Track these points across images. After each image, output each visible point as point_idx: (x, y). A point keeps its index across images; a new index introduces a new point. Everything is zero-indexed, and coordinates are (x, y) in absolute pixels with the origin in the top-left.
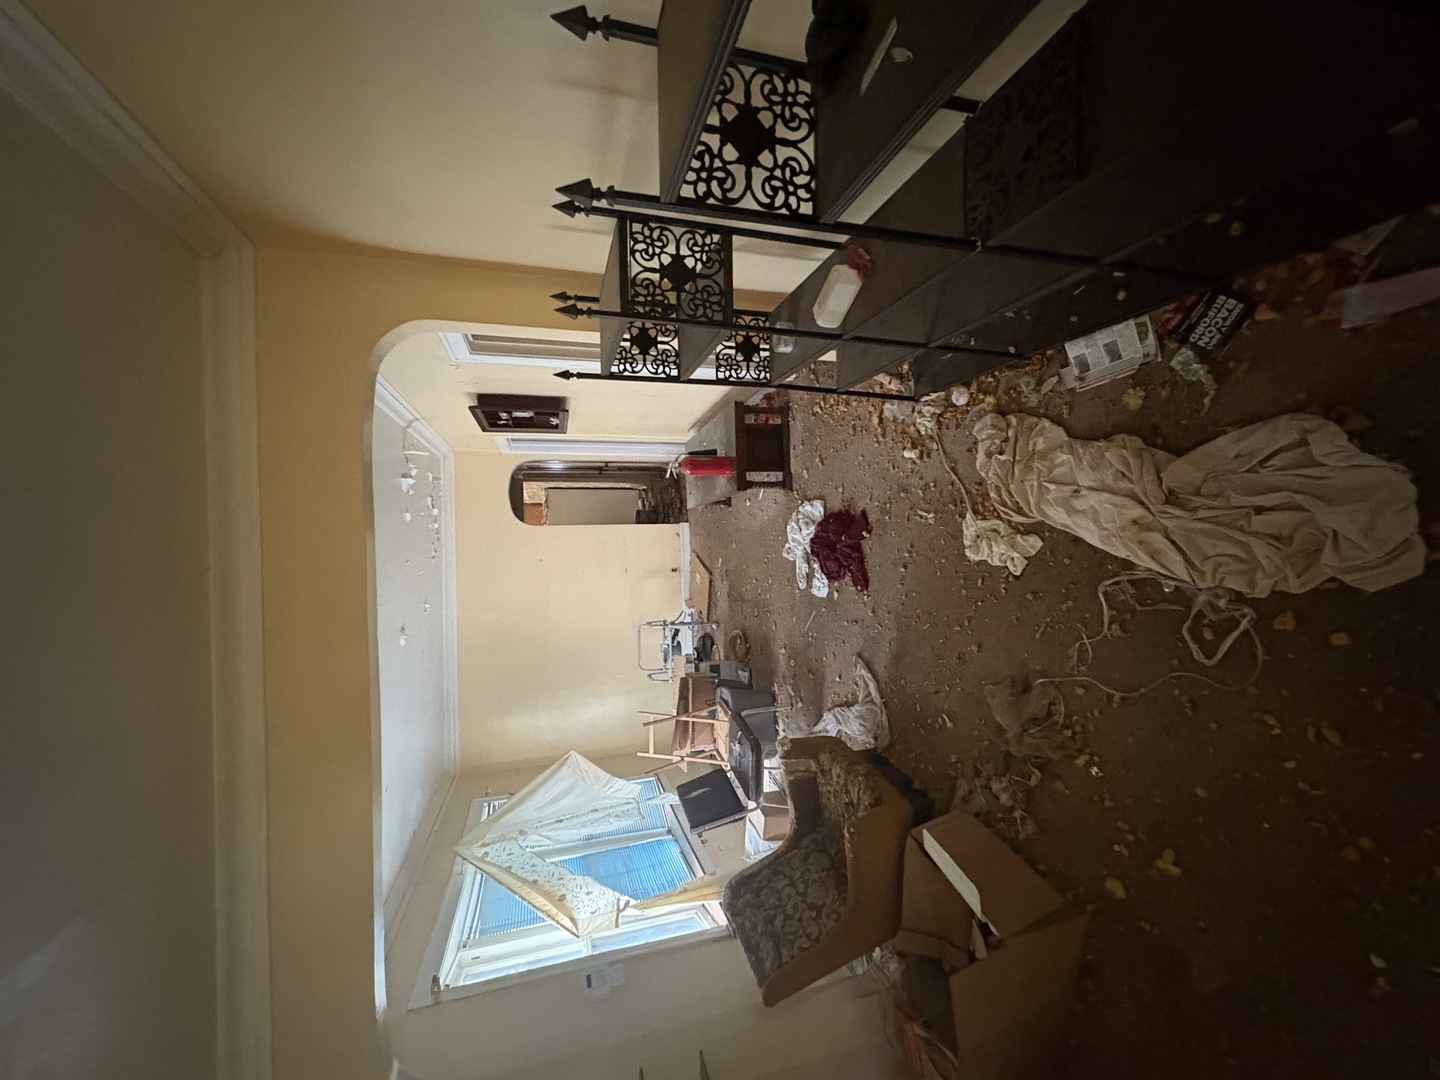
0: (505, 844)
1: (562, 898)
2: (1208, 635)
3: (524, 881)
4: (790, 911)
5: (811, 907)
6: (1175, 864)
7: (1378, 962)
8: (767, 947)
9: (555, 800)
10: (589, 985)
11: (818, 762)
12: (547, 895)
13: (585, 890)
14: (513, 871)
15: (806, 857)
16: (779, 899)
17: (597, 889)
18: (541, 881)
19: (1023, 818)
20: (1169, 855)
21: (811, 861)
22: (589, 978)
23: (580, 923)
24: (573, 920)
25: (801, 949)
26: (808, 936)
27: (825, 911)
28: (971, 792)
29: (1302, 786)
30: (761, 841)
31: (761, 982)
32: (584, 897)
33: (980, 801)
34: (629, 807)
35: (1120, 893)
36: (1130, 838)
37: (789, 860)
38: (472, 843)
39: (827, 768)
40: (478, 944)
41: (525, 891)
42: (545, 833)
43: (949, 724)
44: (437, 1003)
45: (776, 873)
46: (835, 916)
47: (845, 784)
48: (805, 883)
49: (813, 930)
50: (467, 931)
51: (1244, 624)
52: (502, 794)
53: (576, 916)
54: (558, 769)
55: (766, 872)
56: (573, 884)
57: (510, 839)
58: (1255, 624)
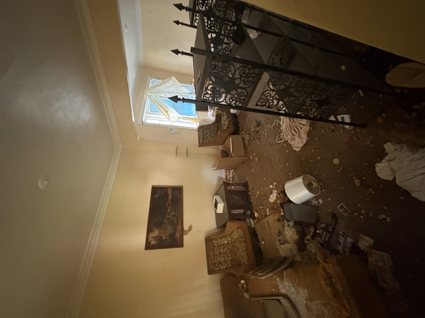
0: (156, 94)
1: (167, 112)
2: (279, 139)
3: (160, 105)
4: (207, 135)
5: (211, 136)
6: (258, 160)
7: (265, 179)
8: (201, 139)
9: (168, 87)
10: (171, 130)
11: (223, 113)
12: (164, 110)
13: (172, 111)
14: (157, 102)
15: (215, 127)
16: (207, 133)
17: (175, 112)
18: (163, 106)
19: (247, 142)
20: (258, 158)
21: (215, 128)
22: (171, 129)
23: (170, 118)
24: (169, 117)
25: (207, 142)
26: (209, 141)
27: (213, 138)
28: (244, 133)
29: (272, 162)
30: (211, 116)
31: (199, 144)
32: (172, 113)
33: (243, 136)
34: (185, 94)
35: (251, 158)
36: (256, 154)
37: (211, 127)
38: (148, 91)
39: (224, 115)
40: (150, 114)
41: (160, 107)
42: (165, 94)
43: (248, 120)
44: (143, 124)
45: (208, 128)
46: (214, 139)
47: (225, 120)
48: (212, 132)
49: (210, 140)
50: (147, 110)
51: (282, 141)
52: (155, 77)
53: (170, 116)
54: (169, 80)
55: (206, 127)
56: (170, 109)
57: (156, 93)
58: (283, 142)
